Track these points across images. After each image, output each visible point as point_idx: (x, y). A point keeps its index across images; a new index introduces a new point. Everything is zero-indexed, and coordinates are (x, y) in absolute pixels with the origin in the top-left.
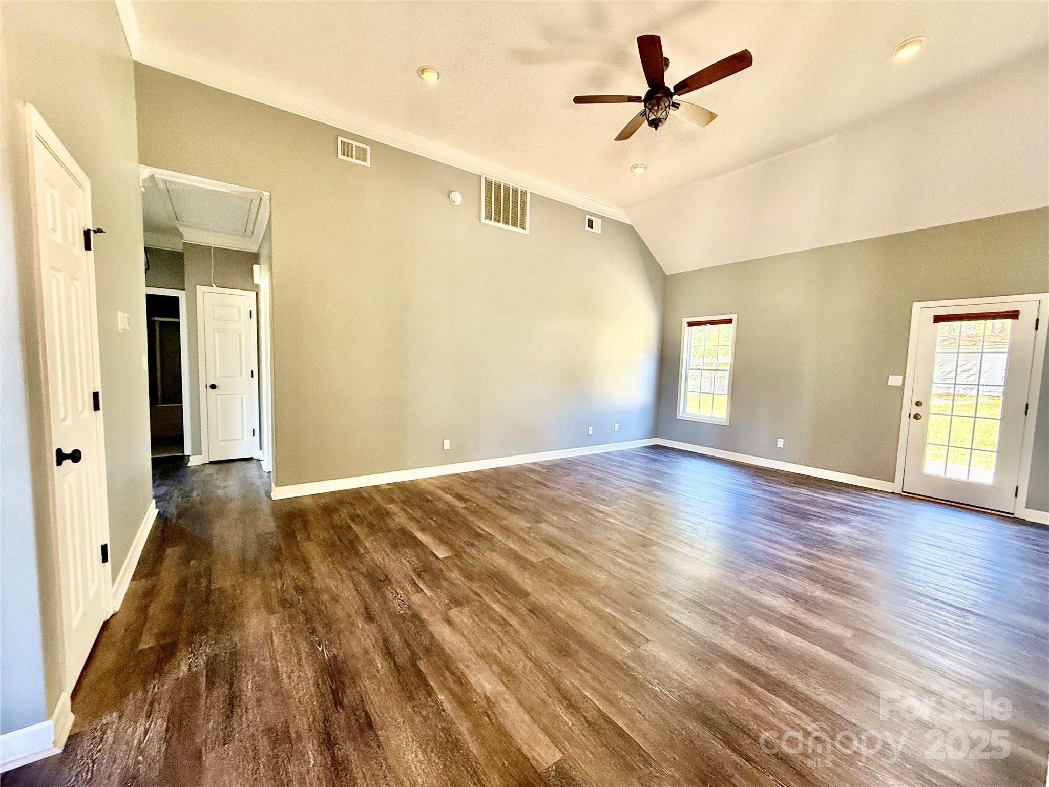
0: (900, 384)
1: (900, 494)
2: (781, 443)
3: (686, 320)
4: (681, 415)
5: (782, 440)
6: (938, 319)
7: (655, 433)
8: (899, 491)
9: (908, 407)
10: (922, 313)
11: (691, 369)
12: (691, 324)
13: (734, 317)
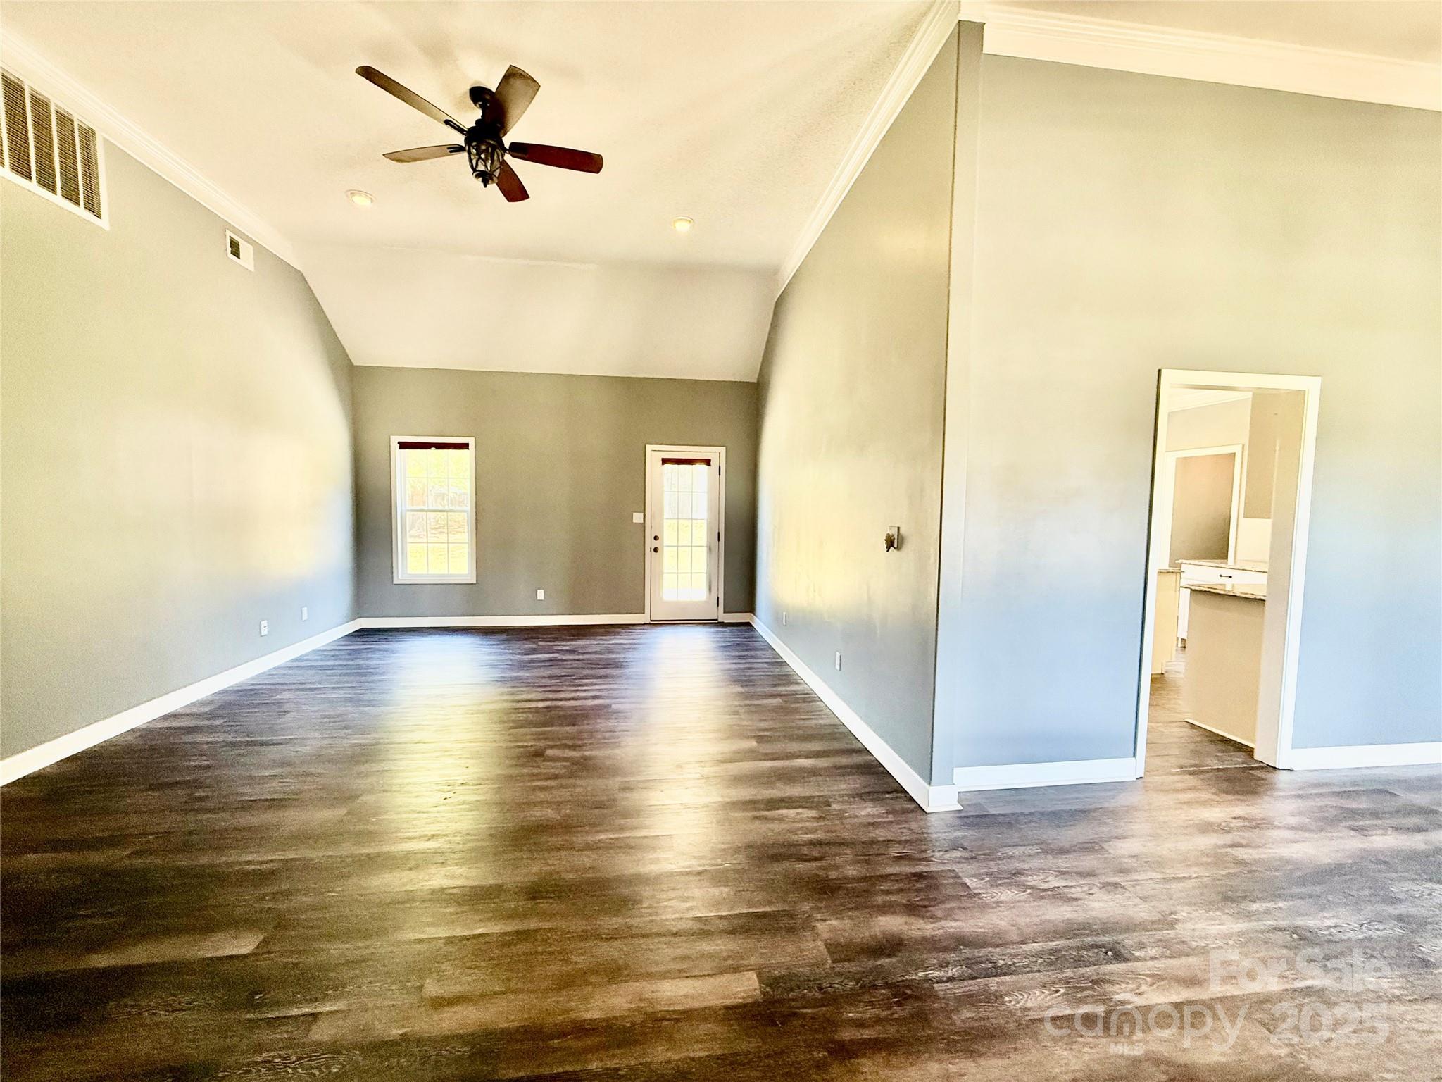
0: (642, 521)
1: (650, 624)
2: (541, 595)
3: (395, 440)
4: (400, 576)
5: (542, 591)
6: (665, 461)
7: (358, 612)
8: (648, 621)
9: (650, 543)
10: (654, 454)
11: (408, 511)
12: (404, 446)
13: (471, 441)
